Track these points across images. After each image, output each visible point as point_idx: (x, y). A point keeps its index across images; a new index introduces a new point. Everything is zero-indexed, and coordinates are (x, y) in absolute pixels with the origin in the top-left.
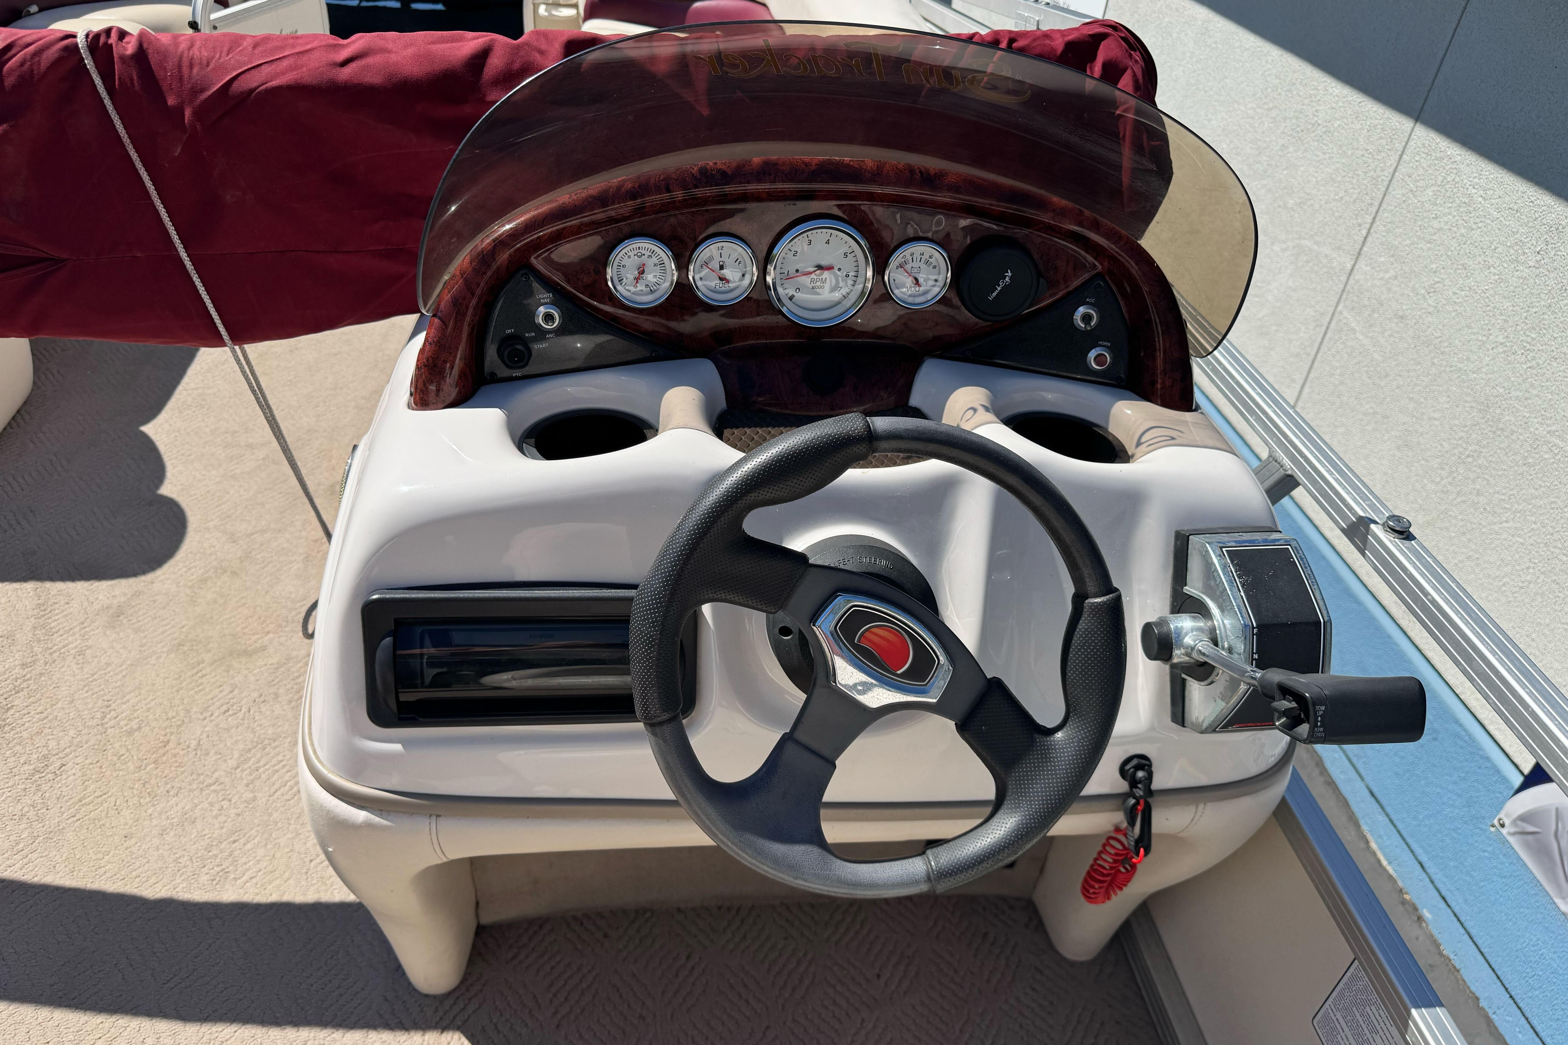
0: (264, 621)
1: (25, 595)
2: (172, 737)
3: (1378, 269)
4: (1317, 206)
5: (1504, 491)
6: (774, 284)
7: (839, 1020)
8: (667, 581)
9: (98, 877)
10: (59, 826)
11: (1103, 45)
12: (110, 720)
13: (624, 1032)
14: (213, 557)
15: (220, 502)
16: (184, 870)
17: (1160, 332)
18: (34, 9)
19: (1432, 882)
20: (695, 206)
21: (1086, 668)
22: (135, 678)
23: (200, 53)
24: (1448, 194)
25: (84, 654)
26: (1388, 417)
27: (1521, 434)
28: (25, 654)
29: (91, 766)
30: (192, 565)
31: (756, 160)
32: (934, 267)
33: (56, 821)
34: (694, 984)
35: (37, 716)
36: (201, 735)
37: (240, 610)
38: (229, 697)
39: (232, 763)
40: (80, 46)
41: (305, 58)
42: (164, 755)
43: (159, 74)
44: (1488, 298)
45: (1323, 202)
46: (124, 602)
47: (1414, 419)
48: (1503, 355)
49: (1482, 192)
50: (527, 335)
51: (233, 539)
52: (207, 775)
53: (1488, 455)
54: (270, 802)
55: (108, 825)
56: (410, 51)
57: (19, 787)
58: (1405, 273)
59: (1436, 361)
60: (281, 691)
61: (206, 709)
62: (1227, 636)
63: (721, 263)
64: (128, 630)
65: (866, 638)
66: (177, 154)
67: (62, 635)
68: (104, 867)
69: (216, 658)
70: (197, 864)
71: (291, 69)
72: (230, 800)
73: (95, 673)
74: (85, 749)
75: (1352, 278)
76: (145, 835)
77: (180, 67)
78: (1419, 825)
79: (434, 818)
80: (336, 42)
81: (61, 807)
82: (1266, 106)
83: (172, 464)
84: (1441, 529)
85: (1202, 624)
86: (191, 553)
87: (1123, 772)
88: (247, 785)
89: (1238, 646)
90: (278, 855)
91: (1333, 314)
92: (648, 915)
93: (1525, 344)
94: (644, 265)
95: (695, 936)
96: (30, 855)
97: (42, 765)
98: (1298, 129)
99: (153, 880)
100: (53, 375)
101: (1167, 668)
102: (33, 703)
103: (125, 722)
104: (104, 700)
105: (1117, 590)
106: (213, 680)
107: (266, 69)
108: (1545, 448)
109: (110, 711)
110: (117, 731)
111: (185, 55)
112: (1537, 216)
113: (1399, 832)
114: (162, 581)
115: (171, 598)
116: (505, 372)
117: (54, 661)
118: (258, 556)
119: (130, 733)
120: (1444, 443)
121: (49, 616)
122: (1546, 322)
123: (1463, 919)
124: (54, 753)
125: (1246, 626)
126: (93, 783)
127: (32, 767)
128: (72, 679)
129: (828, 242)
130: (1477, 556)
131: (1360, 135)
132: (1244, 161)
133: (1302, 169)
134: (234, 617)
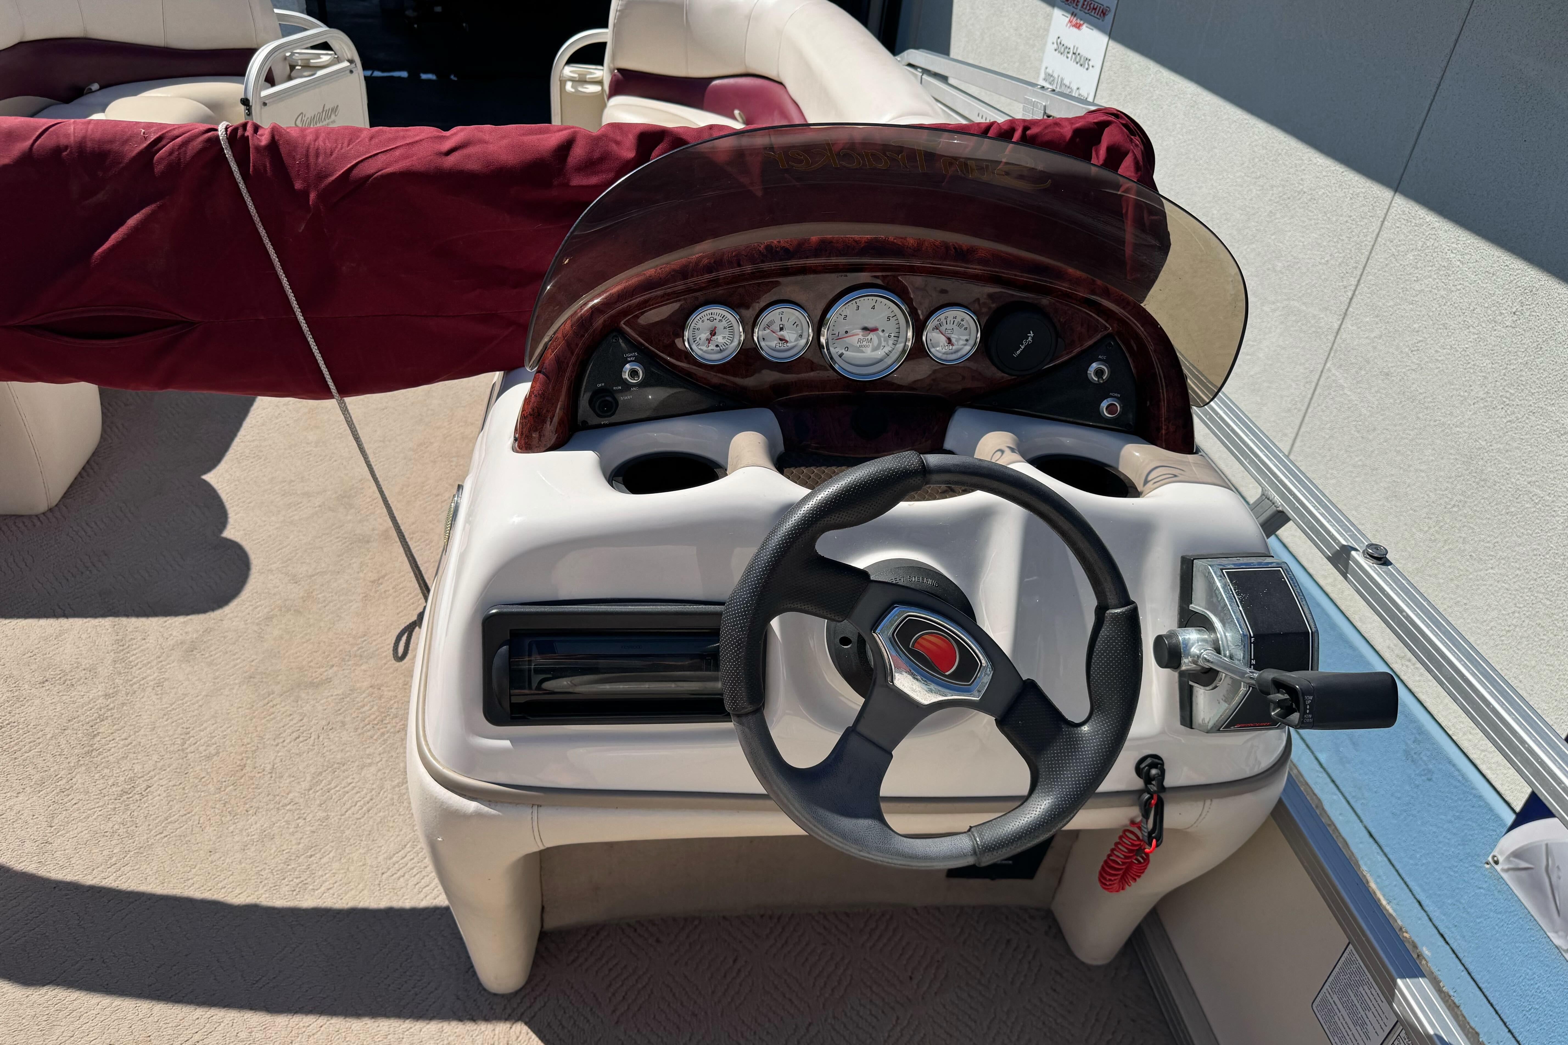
0: (329, 655)
1: (104, 631)
2: (248, 762)
3: (1363, 328)
4: (1304, 270)
5: (1489, 539)
6: (827, 343)
7: (876, 1017)
8: (754, 592)
9: (186, 888)
10: (148, 842)
11: (1107, 131)
12: (190, 746)
13: (678, 1027)
14: (278, 597)
15: (281, 546)
16: (266, 882)
17: (1164, 384)
18: (95, 86)
19: (1430, 920)
20: (761, 278)
21: (1109, 669)
22: (211, 708)
23: (325, 144)
24: (1428, 258)
25: (162, 686)
26: (1377, 469)
27: (1503, 485)
28: (107, 685)
29: (175, 788)
30: (258, 604)
31: (814, 239)
32: (966, 329)
33: (145, 837)
34: (741, 985)
35: (122, 743)
36: (275, 759)
37: (305, 645)
38: (299, 725)
39: (305, 785)
40: (221, 138)
41: (415, 149)
42: (241, 778)
43: (287, 160)
44: (1468, 355)
45: (1310, 266)
46: (196, 638)
47: (1401, 472)
48: (1484, 410)
49: (1460, 257)
50: (615, 388)
51: (295, 579)
52: (283, 796)
53: (1473, 504)
54: (342, 820)
55: (193, 841)
56: (505, 142)
57: (110, 806)
58: (1389, 332)
59: (1420, 415)
60: (348, 719)
61: (278, 736)
62: (1228, 646)
63: (781, 326)
64: (202, 664)
65: (919, 643)
66: (300, 231)
67: (140, 669)
68: (192, 879)
69: (284, 689)
70: (278, 876)
71: (405, 157)
72: (305, 819)
73: (173, 704)
74: (169, 772)
75: (1339, 337)
76: (228, 850)
77: (307, 156)
78: (1416, 864)
79: (535, 808)
80: (441, 134)
81: (149, 825)
82: (1254, 175)
83: (234, 511)
84: (1430, 576)
85: (1206, 636)
86: (257, 592)
87: (1138, 770)
88: (320, 805)
89: (1238, 653)
90: (352, 868)
91: (1322, 372)
92: (696, 922)
93: (1504, 399)
94: (715, 327)
95: (741, 942)
96: (123, 869)
97: (129, 786)
98: (1285, 196)
99: (237, 891)
100: (117, 428)
101: (1176, 674)
102: (118, 730)
103: (204, 747)
104: (183, 728)
105: (1133, 602)
106: (283, 709)
107: (382, 157)
108: (1526, 498)
109: (190, 738)
110: (197, 756)
111: (312, 146)
112: (1512, 279)
113: (1397, 871)
114: (231, 619)
115: (240, 634)
116: (595, 420)
117: (135, 692)
118: (319, 596)
119: (209, 758)
120: (1431, 494)
121: (127, 650)
122: (1523, 379)
123: (1461, 955)
124: (140, 776)
125: (1244, 635)
126: (177, 803)
127: (120, 789)
128: (152, 708)
129: (873, 308)
130: (1465, 601)
131: (1343, 202)
132: (1234, 226)
133: (1289, 234)
134: (300, 652)
